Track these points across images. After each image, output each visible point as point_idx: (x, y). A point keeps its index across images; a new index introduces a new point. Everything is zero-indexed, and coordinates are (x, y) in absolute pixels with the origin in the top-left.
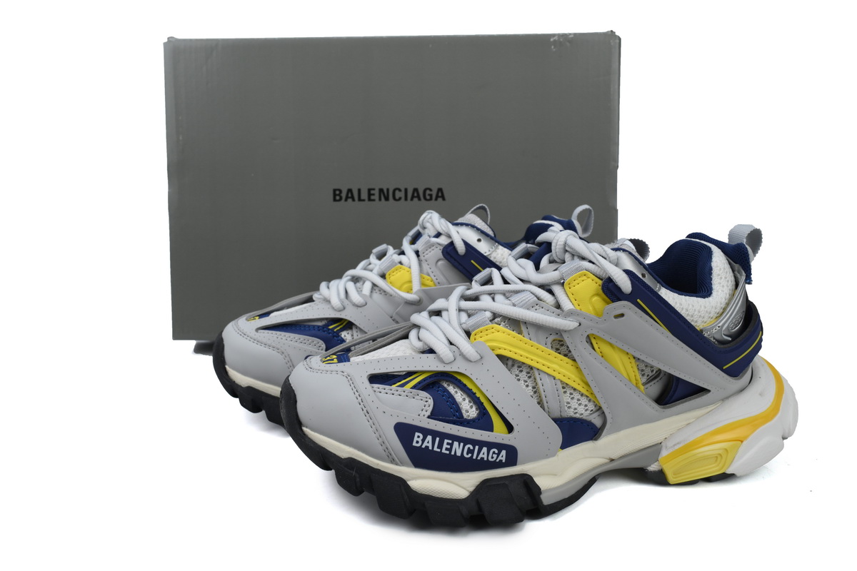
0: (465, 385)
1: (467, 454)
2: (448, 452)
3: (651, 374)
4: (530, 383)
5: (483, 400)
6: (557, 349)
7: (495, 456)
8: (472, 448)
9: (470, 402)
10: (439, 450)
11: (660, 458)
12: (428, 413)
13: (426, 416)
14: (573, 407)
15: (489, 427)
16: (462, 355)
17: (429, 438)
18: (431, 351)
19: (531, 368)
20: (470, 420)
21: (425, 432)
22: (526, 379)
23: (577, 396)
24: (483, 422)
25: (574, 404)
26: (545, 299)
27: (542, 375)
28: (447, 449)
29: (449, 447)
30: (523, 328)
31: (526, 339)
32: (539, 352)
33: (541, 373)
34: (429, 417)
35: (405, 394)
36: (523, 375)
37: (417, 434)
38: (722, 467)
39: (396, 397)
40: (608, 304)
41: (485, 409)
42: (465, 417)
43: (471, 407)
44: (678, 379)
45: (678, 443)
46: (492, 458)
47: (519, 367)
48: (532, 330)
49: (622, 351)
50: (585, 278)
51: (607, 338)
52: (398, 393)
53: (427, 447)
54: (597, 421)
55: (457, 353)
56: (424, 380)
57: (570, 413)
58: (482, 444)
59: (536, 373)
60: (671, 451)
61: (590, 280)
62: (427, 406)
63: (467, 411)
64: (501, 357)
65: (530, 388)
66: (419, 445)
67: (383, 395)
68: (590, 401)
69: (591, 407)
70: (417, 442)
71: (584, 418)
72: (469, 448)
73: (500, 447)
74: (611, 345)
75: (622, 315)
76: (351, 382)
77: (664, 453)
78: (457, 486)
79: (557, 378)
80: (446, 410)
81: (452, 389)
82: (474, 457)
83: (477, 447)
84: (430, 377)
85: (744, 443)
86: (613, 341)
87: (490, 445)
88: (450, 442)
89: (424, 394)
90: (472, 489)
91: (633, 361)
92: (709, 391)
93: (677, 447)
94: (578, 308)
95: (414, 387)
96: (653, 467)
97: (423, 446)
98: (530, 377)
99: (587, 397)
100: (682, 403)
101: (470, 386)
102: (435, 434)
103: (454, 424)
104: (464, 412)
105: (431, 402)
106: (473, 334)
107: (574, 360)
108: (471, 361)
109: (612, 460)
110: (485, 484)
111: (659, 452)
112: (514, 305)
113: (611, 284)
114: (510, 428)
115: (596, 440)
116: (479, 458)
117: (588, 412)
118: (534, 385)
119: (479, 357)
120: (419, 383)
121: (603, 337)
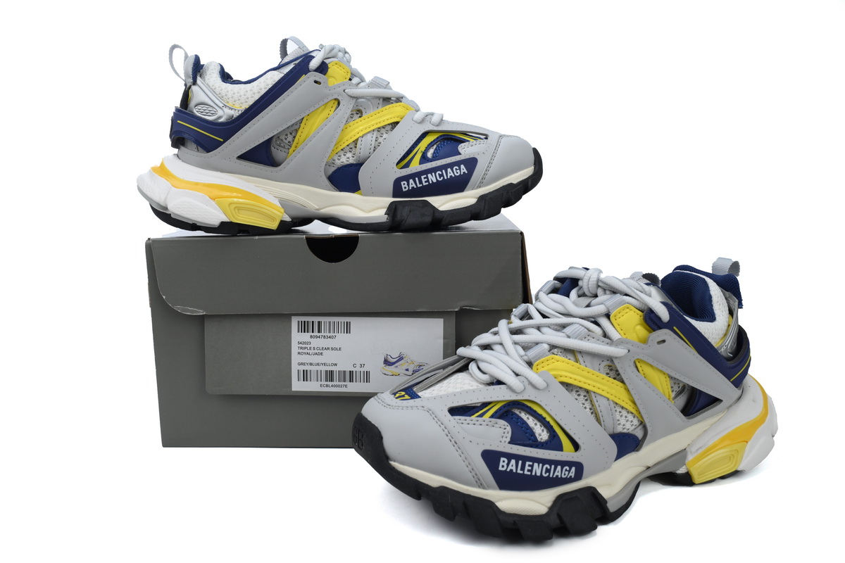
0: (535, 412)
1: (546, 473)
2: (529, 473)
3: (678, 390)
4: (588, 405)
5: (552, 423)
6: (607, 374)
7: (567, 473)
8: (549, 467)
9: (541, 426)
10: (522, 472)
11: (687, 462)
12: (509, 439)
13: (507, 442)
14: (622, 424)
15: (559, 447)
16: (531, 384)
17: (513, 462)
18: (499, 382)
19: (588, 391)
20: (544, 443)
21: (509, 456)
22: (584, 401)
23: (624, 413)
24: (554, 443)
25: (623, 421)
26: (594, 330)
27: (598, 397)
28: (528, 471)
29: (530, 468)
30: (579, 356)
31: (583, 367)
32: (594, 377)
33: (597, 396)
34: (509, 443)
35: (485, 423)
36: (582, 399)
37: (502, 459)
38: (735, 466)
39: (477, 427)
40: (650, 332)
41: (554, 431)
42: (539, 440)
43: (543, 431)
44: (701, 392)
45: (700, 448)
46: (565, 474)
47: (577, 391)
48: (588, 359)
49: (661, 371)
50: (628, 310)
51: (650, 361)
52: (479, 423)
53: (511, 470)
54: (639, 434)
55: (526, 383)
56: (500, 409)
57: (619, 429)
58: (556, 463)
59: (593, 395)
60: (695, 455)
61: (632, 312)
62: (506, 432)
63: (540, 435)
64: (562, 383)
65: (588, 409)
66: (504, 469)
67: (465, 426)
68: (634, 417)
69: (636, 422)
70: (503, 466)
71: (631, 432)
72: (547, 468)
73: (570, 464)
74: (651, 366)
75: (664, 341)
76: (434, 416)
77: (690, 458)
78: (535, 503)
79: (610, 399)
80: (522, 435)
81: (524, 416)
82: (551, 476)
83: (553, 466)
84: (504, 406)
85: (749, 443)
86: (655, 364)
87: (563, 464)
88: (531, 463)
89: (502, 422)
90: (549, 504)
91: (668, 379)
92: (721, 401)
93: (700, 451)
94: (624, 337)
95: (492, 416)
96: (682, 471)
97: (508, 470)
98: (586, 400)
99: (632, 413)
100: (702, 413)
101: (540, 411)
102: (517, 457)
103: (531, 447)
104: (537, 435)
105: (509, 429)
106: (535, 364)
107: (623, 382)
108: (539, 389)
109: (648, 468)
110: (560, 499)
111: (685, 457)
112: (569, 337)
113: (652, 315)
114: (576, 446)
115: (638, 451)
116: (554, 476)
117: (633, 427)
118: (590, 407)
119: (546, 385)
120: (496, 412)
121: (647, 361)
